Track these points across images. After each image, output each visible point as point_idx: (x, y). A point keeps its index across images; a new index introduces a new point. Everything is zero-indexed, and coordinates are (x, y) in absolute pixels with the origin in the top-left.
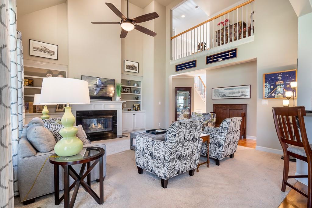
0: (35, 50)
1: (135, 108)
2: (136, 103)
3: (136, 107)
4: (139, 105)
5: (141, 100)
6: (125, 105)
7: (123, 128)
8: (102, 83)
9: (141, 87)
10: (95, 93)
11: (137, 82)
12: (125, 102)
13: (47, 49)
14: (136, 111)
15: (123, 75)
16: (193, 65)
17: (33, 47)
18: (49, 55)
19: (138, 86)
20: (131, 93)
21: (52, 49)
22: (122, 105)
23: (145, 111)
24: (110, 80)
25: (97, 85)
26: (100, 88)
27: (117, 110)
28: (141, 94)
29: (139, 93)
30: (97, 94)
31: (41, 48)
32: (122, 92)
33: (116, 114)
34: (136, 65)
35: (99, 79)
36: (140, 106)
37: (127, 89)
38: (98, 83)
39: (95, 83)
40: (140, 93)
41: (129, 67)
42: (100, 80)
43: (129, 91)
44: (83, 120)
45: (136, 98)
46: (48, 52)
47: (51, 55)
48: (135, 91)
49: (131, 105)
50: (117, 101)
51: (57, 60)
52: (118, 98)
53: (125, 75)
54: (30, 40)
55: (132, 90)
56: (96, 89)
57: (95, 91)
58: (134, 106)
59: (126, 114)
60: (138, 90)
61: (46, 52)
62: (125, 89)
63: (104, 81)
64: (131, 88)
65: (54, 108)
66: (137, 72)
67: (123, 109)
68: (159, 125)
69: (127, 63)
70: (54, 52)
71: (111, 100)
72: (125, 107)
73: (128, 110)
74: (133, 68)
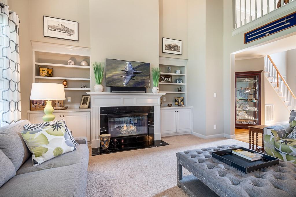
0: (50, 30)
1: (177, 102)
2: (178, 96)
3: (179, 101)
4: (182, 98)
5: (185, 92)
6: (164, 99)
7: (162, 131)
8: (133, 69)
9: (185, 74)
10: (124, 84)
11: (179, 67)
12: (165, 94)
13: (65, 27)
14: (179, 106)
15: (162, 58)
16: (288, 23)
17: (49, 26)
18: (68, 35)
19: (181, 73)
20: (172, 82)
21: (71, 28)
22: (161, 99)
23: (192, 107)
24: (144, 64)
25: (127, 71)
26: (130, 76)
27: (153, 106)
28: (185, 84)
29: (182, 83)
30: (127, 83)
31: (58, 26)
32: (160, 82)
33: (153, 111)
34: (179, 44)
35: (129, 62)
36: (184, 99)
37: (167, 78)
38: (127, 68)
39: (124, 69)
40: (184, 82)
41: (169, 47)
42: (130, 64)
43: (169, 80)
44: (109, 119)
45: (178, 89)
46: (66, 31)
47: (70, 35)
48: (176, 79)
49: (172, 98)
50: (153, 92)
51: (78, 41)
52: (155, 89)
53: (164, 58)
54: (44, 16)
55: (174, 78)
56: (126, 77)
57: (124, 80)
58: (176, 99)
59: (166, 111)
60: (180, 78)
61: (64, 31)
62: (164, 78)
63: (135, 66)
64: (171, 76)
65: (79, 104)
66: (180, 53)
67: (161, 104)
68: (215, 128)
69: (167, 42)
70: (73, 31)
71: (146, 92)
72: (165, 102)
73: (169, 106)
74: (175, 48)
